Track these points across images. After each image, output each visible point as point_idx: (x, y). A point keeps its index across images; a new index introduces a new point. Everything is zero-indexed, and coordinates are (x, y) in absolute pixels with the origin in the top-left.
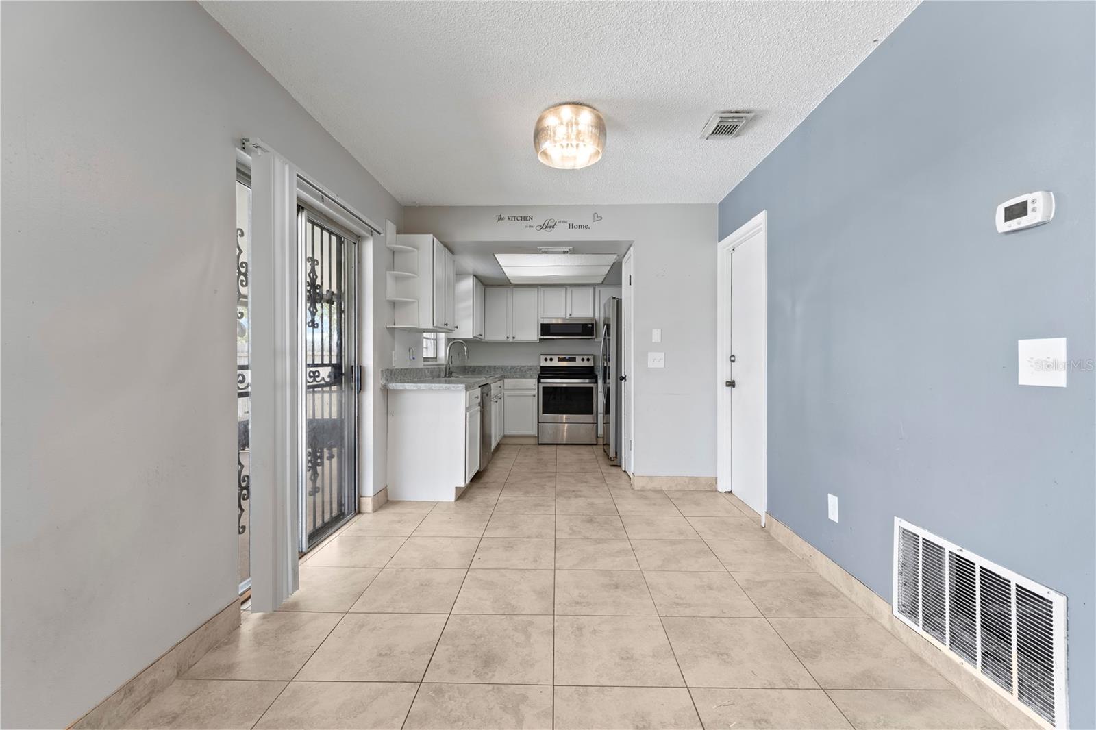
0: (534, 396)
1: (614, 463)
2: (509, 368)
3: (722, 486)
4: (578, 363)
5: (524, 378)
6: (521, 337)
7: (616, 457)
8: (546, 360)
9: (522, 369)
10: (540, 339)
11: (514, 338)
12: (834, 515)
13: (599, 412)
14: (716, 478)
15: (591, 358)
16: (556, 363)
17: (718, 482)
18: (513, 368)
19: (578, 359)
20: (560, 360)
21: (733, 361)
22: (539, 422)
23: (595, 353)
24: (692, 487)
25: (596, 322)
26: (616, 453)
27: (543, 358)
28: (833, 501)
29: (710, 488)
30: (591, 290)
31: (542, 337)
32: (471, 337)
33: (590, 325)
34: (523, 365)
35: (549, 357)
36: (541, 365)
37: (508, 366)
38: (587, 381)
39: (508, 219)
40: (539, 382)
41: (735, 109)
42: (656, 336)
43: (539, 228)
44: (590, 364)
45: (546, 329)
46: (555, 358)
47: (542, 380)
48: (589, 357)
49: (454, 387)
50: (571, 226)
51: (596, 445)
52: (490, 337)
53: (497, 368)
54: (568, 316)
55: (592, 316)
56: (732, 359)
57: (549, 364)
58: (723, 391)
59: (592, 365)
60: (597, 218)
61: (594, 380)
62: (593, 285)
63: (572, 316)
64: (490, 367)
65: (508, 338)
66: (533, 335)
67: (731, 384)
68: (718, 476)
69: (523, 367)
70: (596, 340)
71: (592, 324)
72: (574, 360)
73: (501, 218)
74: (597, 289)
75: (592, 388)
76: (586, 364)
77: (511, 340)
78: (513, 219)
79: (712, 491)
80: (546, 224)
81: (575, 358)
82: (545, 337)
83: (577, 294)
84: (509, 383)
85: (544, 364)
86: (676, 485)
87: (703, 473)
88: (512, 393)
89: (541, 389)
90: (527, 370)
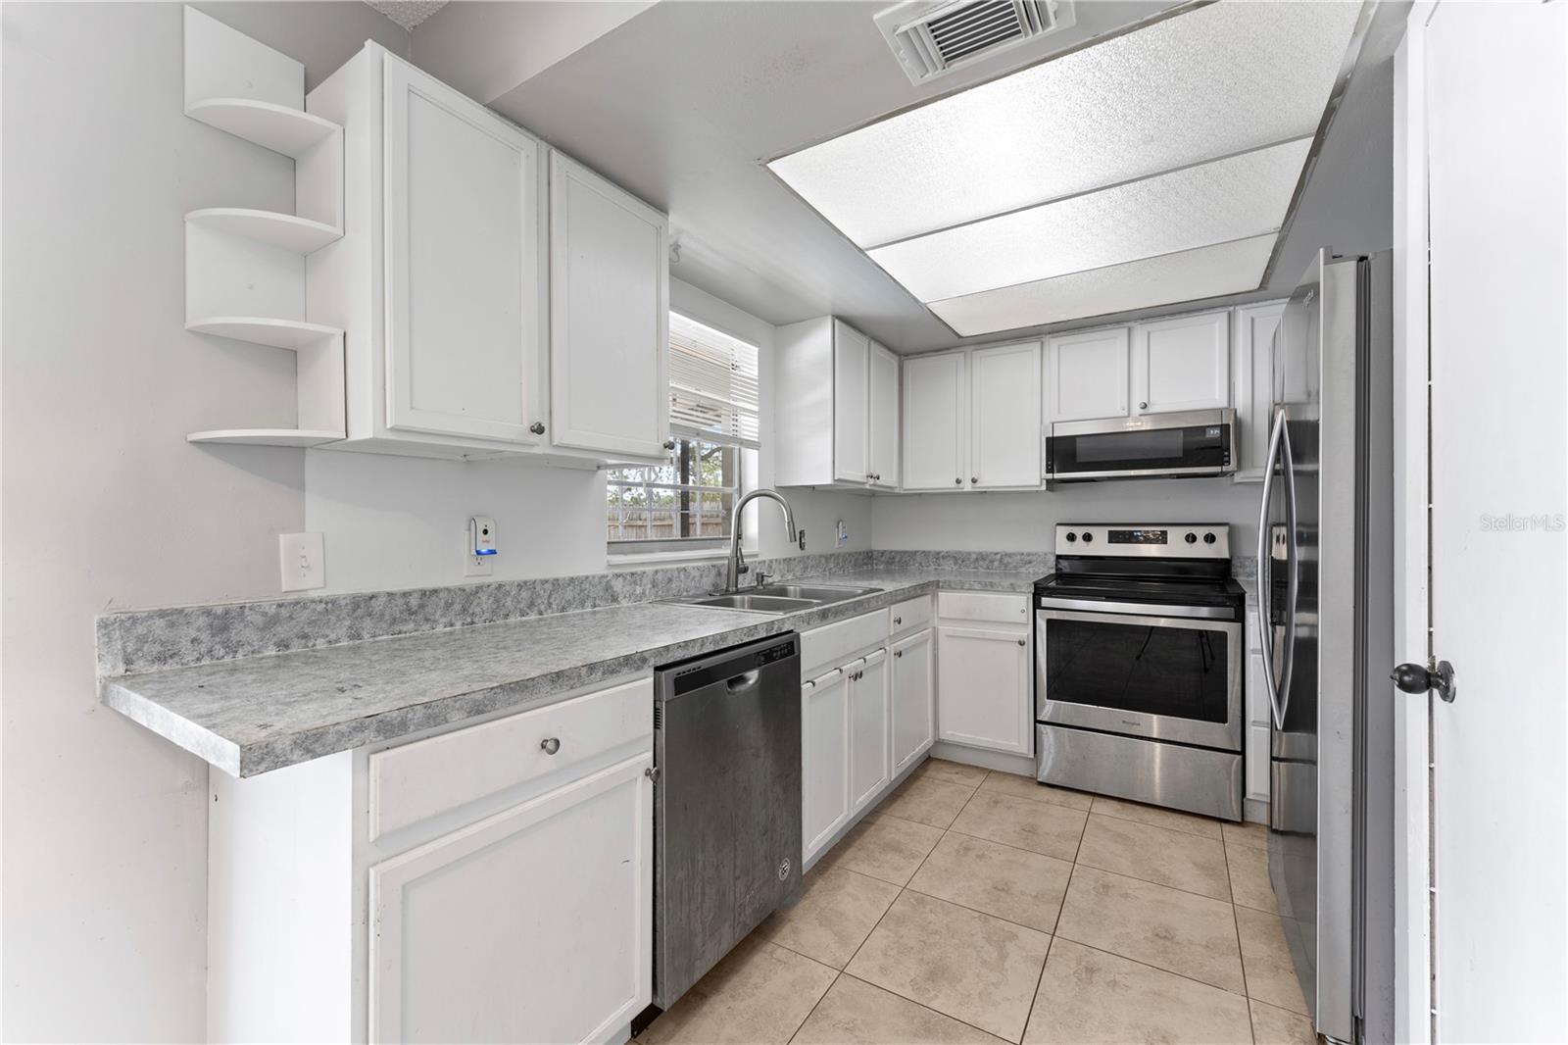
0: (1021, 645)
2: (974, 556)
4: (1176, 547)
6: (993, 478)
8: (1071, 538)
9: (1006, 560)
10: (1048, 481)
11: (974, 481)
15: (1221, 533)
16: (1102, 546)
18: (982, 557)
19: (1176, 536)
20: (1114, 538)
23: (1234, 520)
25: (1238, 423)
27: (1063, 531)
31: (1050, 476)
32: (828, 481)
34: (1010, 550)
35: (1079, 532)
36: (1058, 553)
37: (969, 554)
38: (1204, 611)
40: (1037, 605)
44: (1219, 550)
45: (1064, 453)
46: (1100, 535)
47: (1046, 601)
48: (1213, 530)
52: (915, 482)
53: (943, 558)
54: (1137, 409)
55: (1224, 402)
57: (1080, 548)
59: (1226, 555)
62: (1229, 305)
63: (1151, 409)
64: (926, 554)
65: (958, 481)
66: (1031, 471)
69: (1010, 555)
70: (1238, 478)
71: (1225, 428)
72: (1162, 539)
74: (1241, 316)
75: (1223, 636)
76: (1201, 550)
77: (967, 487)
81: (1164, 533)
82: (1057, 476)
84: (949, 601)
85: (1065, 548)
88: (960, 629)
89: (1042, 625)
90: (1016, 568)
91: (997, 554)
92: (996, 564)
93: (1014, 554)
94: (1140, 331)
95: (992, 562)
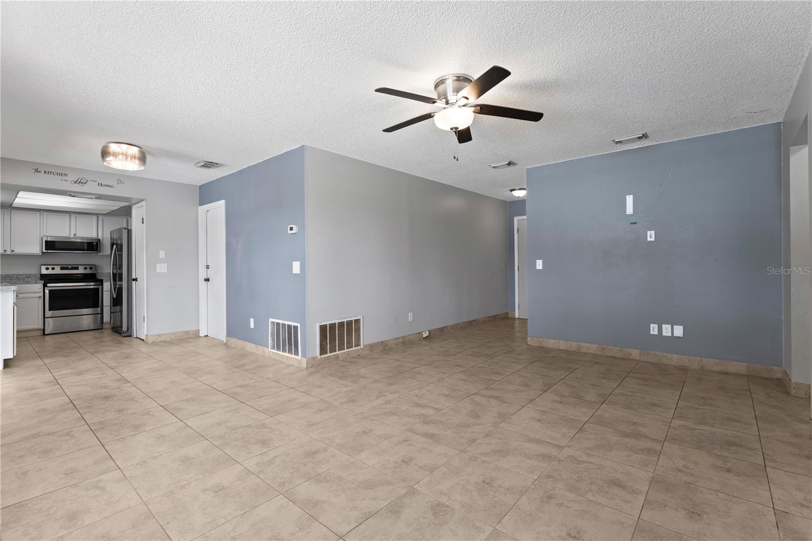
0: (40, 297)
1: (127, 334)
3: (202, 334)
4: (81, 271)
5: (28, 284)
6: (21, 250)
7: (128, 331)
8: (47, 269)
9: (19, 277)
10: (43, 252)
11: (12, 251)
12: (252, 326)
13: (105, 304)
14: (199, 330)
15: (94, 267)
16: (58, 271)
17: (200, 331)
19: (81, 268)
20: (62, 268)
21: (208, 268)
22: (44, 318)
23: (98, 264)
24: (185, 337)
25: (100, 241)
26: (128, 328)
27: (44, 267)
28: (252, 320)
29: (196, 335)
30: (95, 218)
31: (46, 251)
33: (95, 244)
34: (19, 273)
35: (51, 267)
36: (42, 273)
38: (92, 284)
39: (45, 172)
40: (45, 286)
41: (211, 161)
42: (162, 254)
43: (73, 182)
44: (93, 271)
45: (51, 245)
46: (58, 268)
47: (49, 285)
48: (91, 266)
49: (6, 288)
50: (100, 185)
51: (102, 329)
54: (72, 236)
55: (96, 236)
56: (208, 267)
57: (50, 272)
58: (203, 284)
59: (95, 272)
60: (120, 182)
61: (100, 283)
62: (97, 215)
63: (77, 236)
65: (5, 251)
66: (36, 248)
67: (207, 280)
68: (200, 329)
69: (21, 275)
70: (100, 254)
71: (97, 243)
72: (77, 268)
73: (37, 171)
74: (100, 218)
75: (97, 288)
76: (88, 271)
77: (9, 252)
78: (50, 173)
79: (197, 337)
80: (79, 180)
81: (78, 267)
82: (48, 251)
83: (81, 220)
85: (46, 272)
86: (175, 337)
87: (191, 328)
89: (47, 291)
90: (23, 279)
91: (15, 275)
92: (14, 278)
93: (23, 275)
94: (73, 216)
95: (12, 277)
